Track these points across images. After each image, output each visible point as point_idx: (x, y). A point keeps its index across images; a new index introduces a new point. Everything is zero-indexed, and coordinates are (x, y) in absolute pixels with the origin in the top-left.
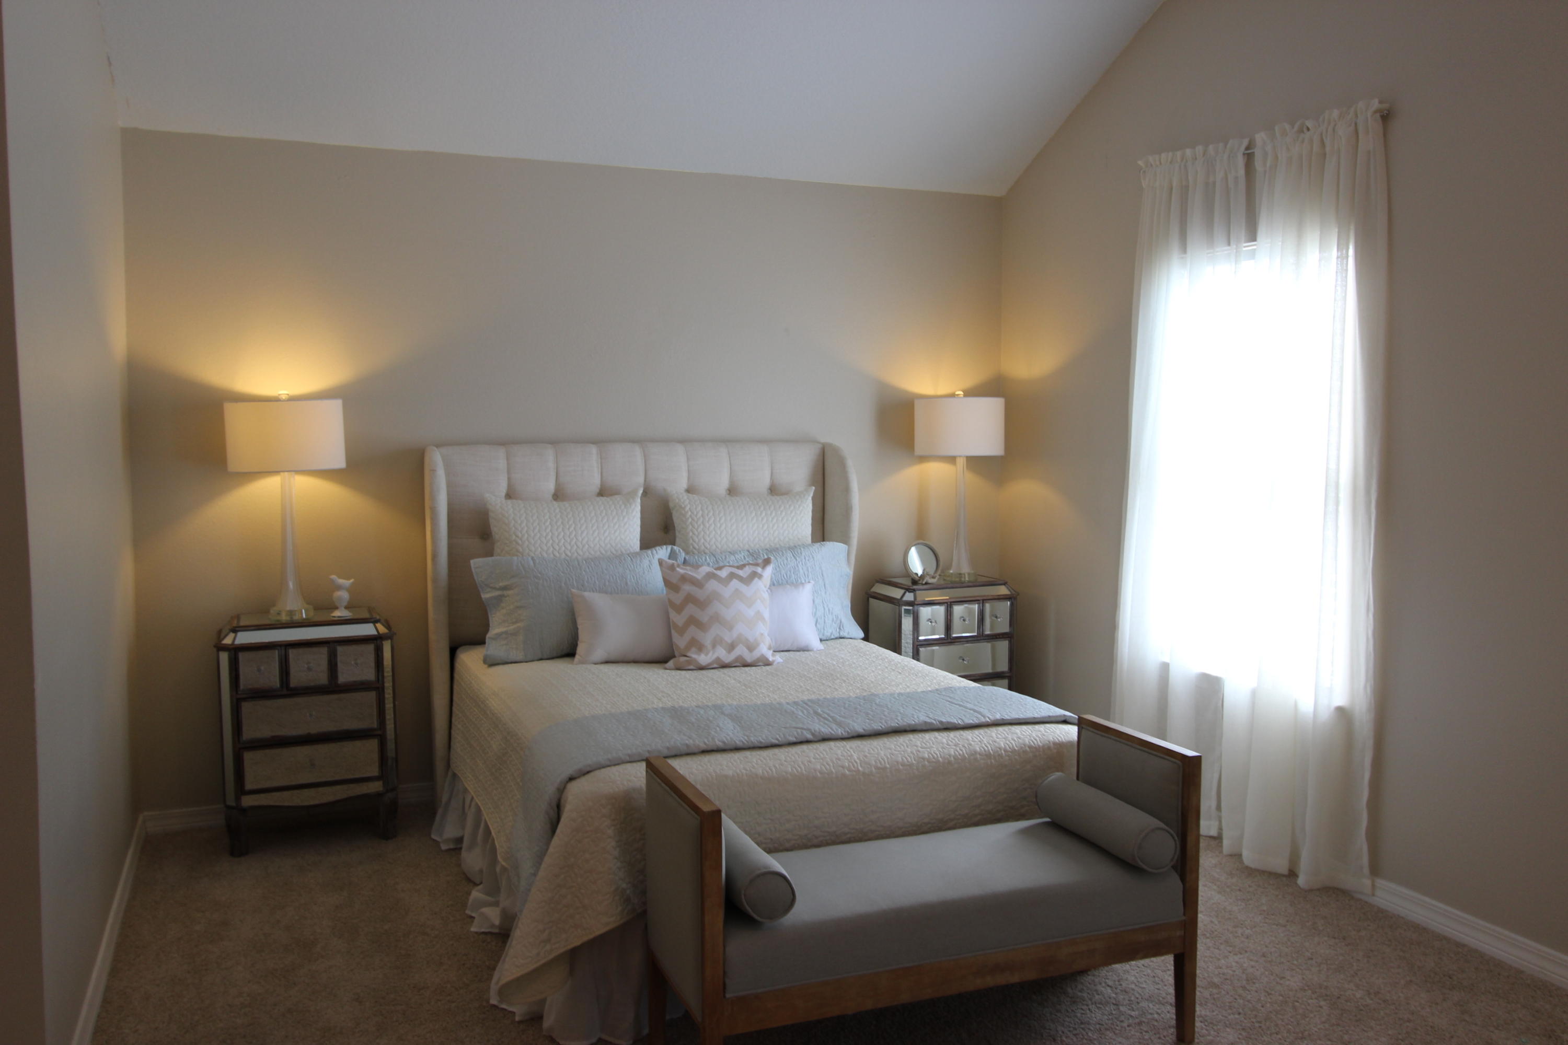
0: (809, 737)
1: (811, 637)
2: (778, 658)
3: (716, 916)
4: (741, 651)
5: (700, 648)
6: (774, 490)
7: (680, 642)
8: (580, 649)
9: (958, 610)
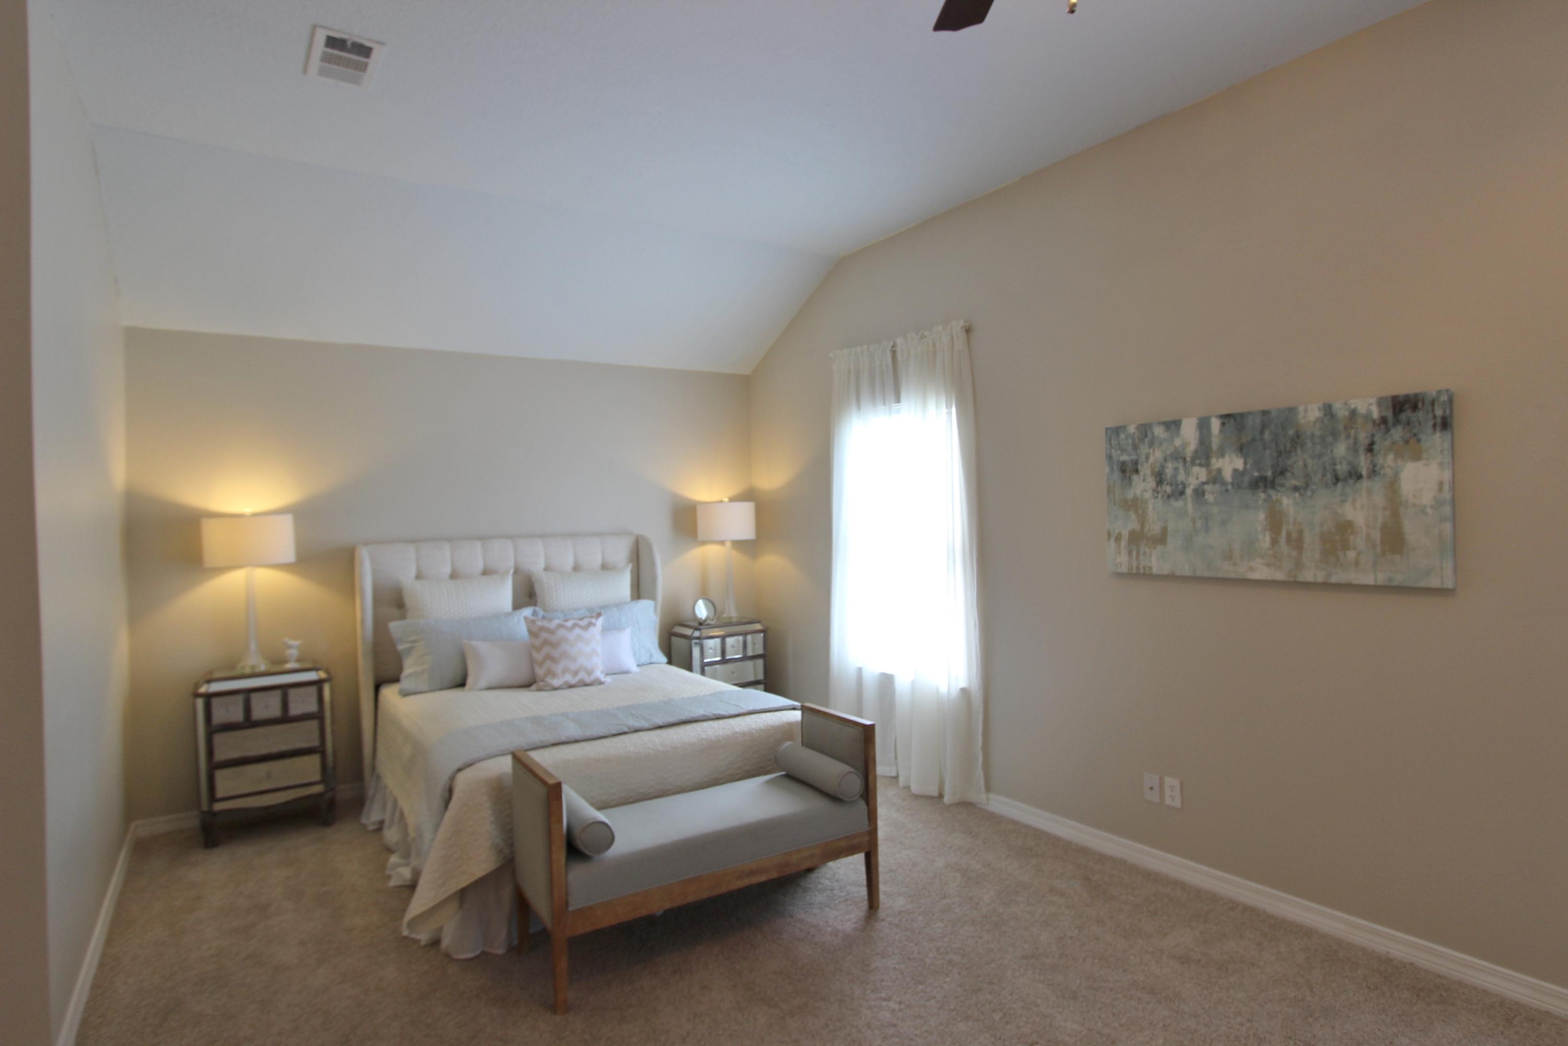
0: (626, 729)
1: (631, 664)
2: (608, 679)
3: (560, 855)
4: (582, 676)
5: (554, 675)
6: (605, 567)
7: (540, 672)
8: (470, 681)
9: (730, 641)
